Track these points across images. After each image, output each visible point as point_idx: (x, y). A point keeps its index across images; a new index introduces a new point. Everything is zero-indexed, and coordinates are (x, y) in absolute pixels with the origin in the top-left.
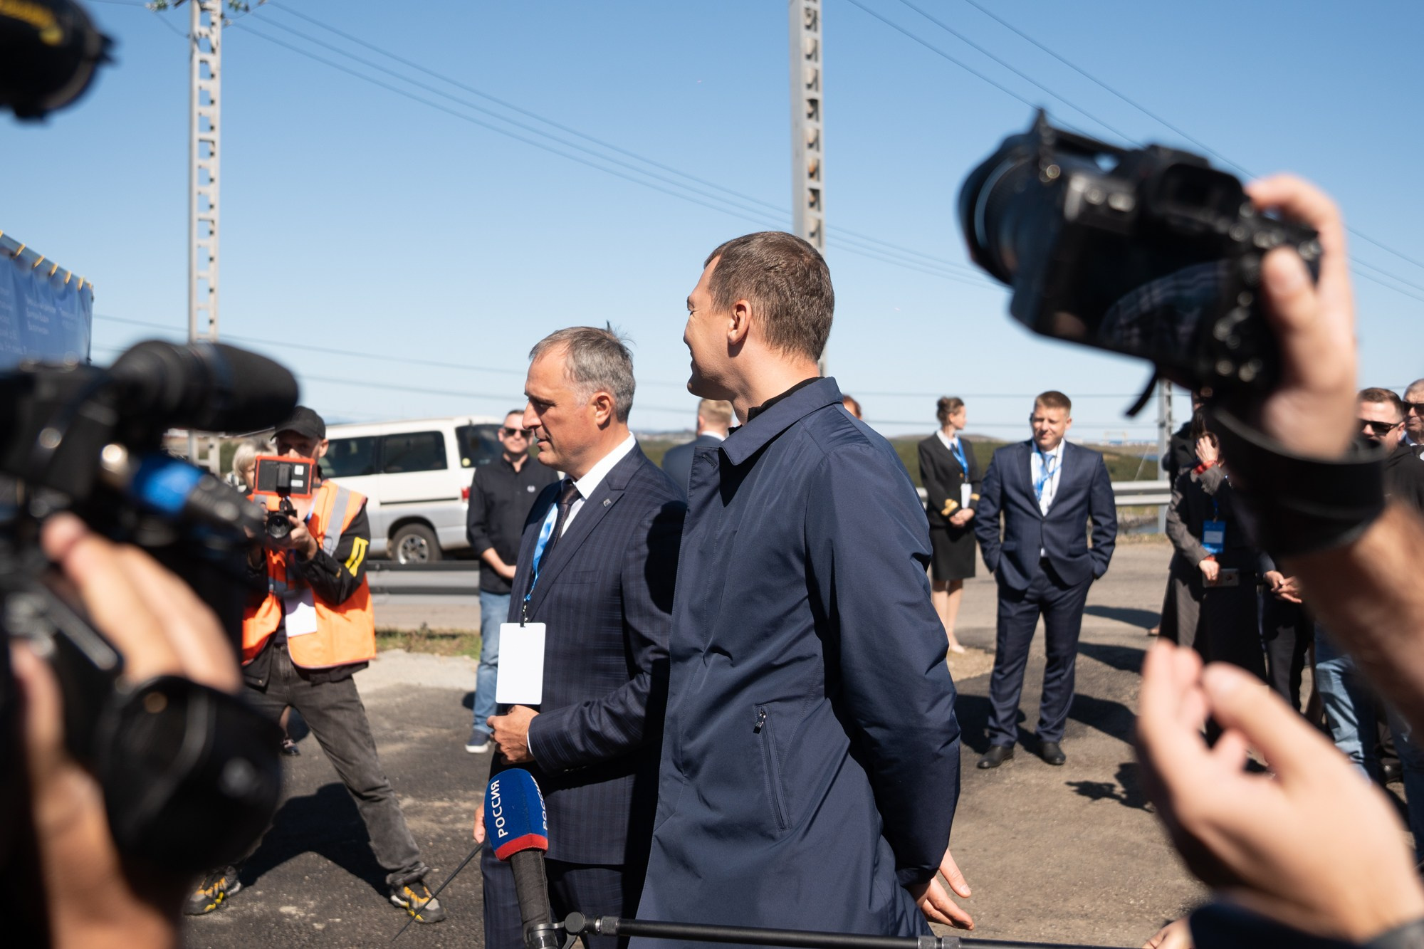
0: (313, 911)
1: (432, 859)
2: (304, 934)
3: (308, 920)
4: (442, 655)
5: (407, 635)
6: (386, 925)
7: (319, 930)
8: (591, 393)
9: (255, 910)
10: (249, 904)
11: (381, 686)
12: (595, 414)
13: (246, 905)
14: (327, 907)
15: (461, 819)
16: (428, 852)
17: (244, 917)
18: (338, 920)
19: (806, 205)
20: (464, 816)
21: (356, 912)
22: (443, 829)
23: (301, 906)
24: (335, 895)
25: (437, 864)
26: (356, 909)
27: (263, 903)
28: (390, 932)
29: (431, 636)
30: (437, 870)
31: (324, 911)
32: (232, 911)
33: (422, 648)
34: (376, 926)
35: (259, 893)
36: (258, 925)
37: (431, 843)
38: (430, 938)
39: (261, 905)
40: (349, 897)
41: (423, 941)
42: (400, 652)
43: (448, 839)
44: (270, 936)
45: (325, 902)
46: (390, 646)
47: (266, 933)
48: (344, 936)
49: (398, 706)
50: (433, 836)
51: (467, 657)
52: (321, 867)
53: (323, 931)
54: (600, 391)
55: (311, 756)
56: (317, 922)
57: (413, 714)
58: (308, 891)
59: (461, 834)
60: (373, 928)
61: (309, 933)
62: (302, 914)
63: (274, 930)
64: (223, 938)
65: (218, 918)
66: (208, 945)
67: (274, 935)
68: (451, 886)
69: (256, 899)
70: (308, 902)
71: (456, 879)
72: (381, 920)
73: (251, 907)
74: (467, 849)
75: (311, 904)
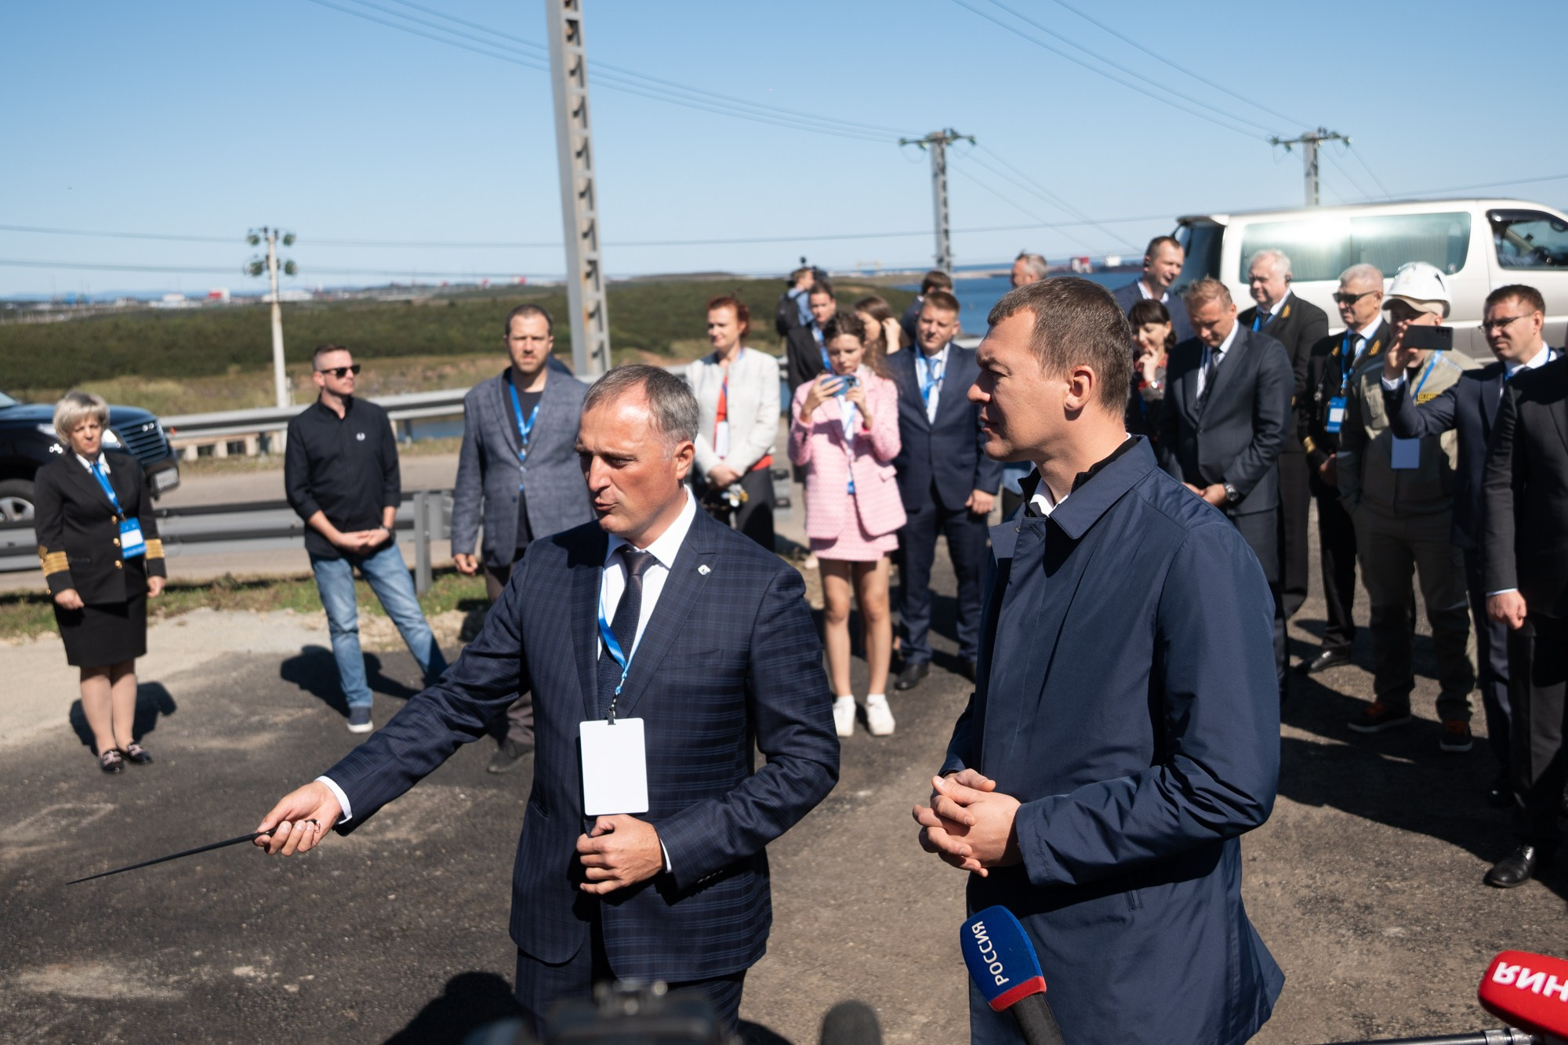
0: (274, 969)
1: (380, 882)
2: (279, 1002)
3: (274, 982)
4: (258, 610)
5: (207, 586)
6: (370, 976)
7: (293, 993)
9: (205, 978)
10: (193, 970)
11: (205, 657)
13: (190, 973)
14: (288, 962)
15: (388, 826)
16: (371, 874)
17: (196, 989)
18: (310, 977)
19: (564, 38)
20: (389, 822)
21: (327, 963)
22: (373, 842)
23: (258, 964)
24: (291, 945)
25: (389, 889)
26: (323, 959)
27: (209, 966)
28: (380, 986)
29: (236, 586)
30: (392, 897)
31: (289, 967)
32: (177, 982)
33: (231, 604)
34: (360, 980)
35: (197, 953)
36: (199, 992)
37: (369, 863)
38: (430, 986)
39: (207, 968)
40: (308, 945)
41: (424, 992)
42: (207, 610)
43: (386, 854)
44: (240, 1010)
45: (283, 956)
46: (191, 604)
47: (234, 1006)
48: (328, 997)
49: (236, 683)
50: (367, 852)
51: (290, 610)
52: (254, 910)
53: (299, 992)
55: (165, 761)
56: (287, 983)
57: (262, 693)
58: (255, 943)
59: (398, 846)
61: (285, 999)
62: (265, 976)
63: (241, 1002)
64: (185, 1020)
65: (164, 994)
66: (170, 1031)
67: (246, 1009)
68: (420, 916)
69: (198, 962)
70: (263, 958)
71: (422, 906)
72: (361, 970)
73: (197, 973)
74: (414, 865)
75: (266, 961)
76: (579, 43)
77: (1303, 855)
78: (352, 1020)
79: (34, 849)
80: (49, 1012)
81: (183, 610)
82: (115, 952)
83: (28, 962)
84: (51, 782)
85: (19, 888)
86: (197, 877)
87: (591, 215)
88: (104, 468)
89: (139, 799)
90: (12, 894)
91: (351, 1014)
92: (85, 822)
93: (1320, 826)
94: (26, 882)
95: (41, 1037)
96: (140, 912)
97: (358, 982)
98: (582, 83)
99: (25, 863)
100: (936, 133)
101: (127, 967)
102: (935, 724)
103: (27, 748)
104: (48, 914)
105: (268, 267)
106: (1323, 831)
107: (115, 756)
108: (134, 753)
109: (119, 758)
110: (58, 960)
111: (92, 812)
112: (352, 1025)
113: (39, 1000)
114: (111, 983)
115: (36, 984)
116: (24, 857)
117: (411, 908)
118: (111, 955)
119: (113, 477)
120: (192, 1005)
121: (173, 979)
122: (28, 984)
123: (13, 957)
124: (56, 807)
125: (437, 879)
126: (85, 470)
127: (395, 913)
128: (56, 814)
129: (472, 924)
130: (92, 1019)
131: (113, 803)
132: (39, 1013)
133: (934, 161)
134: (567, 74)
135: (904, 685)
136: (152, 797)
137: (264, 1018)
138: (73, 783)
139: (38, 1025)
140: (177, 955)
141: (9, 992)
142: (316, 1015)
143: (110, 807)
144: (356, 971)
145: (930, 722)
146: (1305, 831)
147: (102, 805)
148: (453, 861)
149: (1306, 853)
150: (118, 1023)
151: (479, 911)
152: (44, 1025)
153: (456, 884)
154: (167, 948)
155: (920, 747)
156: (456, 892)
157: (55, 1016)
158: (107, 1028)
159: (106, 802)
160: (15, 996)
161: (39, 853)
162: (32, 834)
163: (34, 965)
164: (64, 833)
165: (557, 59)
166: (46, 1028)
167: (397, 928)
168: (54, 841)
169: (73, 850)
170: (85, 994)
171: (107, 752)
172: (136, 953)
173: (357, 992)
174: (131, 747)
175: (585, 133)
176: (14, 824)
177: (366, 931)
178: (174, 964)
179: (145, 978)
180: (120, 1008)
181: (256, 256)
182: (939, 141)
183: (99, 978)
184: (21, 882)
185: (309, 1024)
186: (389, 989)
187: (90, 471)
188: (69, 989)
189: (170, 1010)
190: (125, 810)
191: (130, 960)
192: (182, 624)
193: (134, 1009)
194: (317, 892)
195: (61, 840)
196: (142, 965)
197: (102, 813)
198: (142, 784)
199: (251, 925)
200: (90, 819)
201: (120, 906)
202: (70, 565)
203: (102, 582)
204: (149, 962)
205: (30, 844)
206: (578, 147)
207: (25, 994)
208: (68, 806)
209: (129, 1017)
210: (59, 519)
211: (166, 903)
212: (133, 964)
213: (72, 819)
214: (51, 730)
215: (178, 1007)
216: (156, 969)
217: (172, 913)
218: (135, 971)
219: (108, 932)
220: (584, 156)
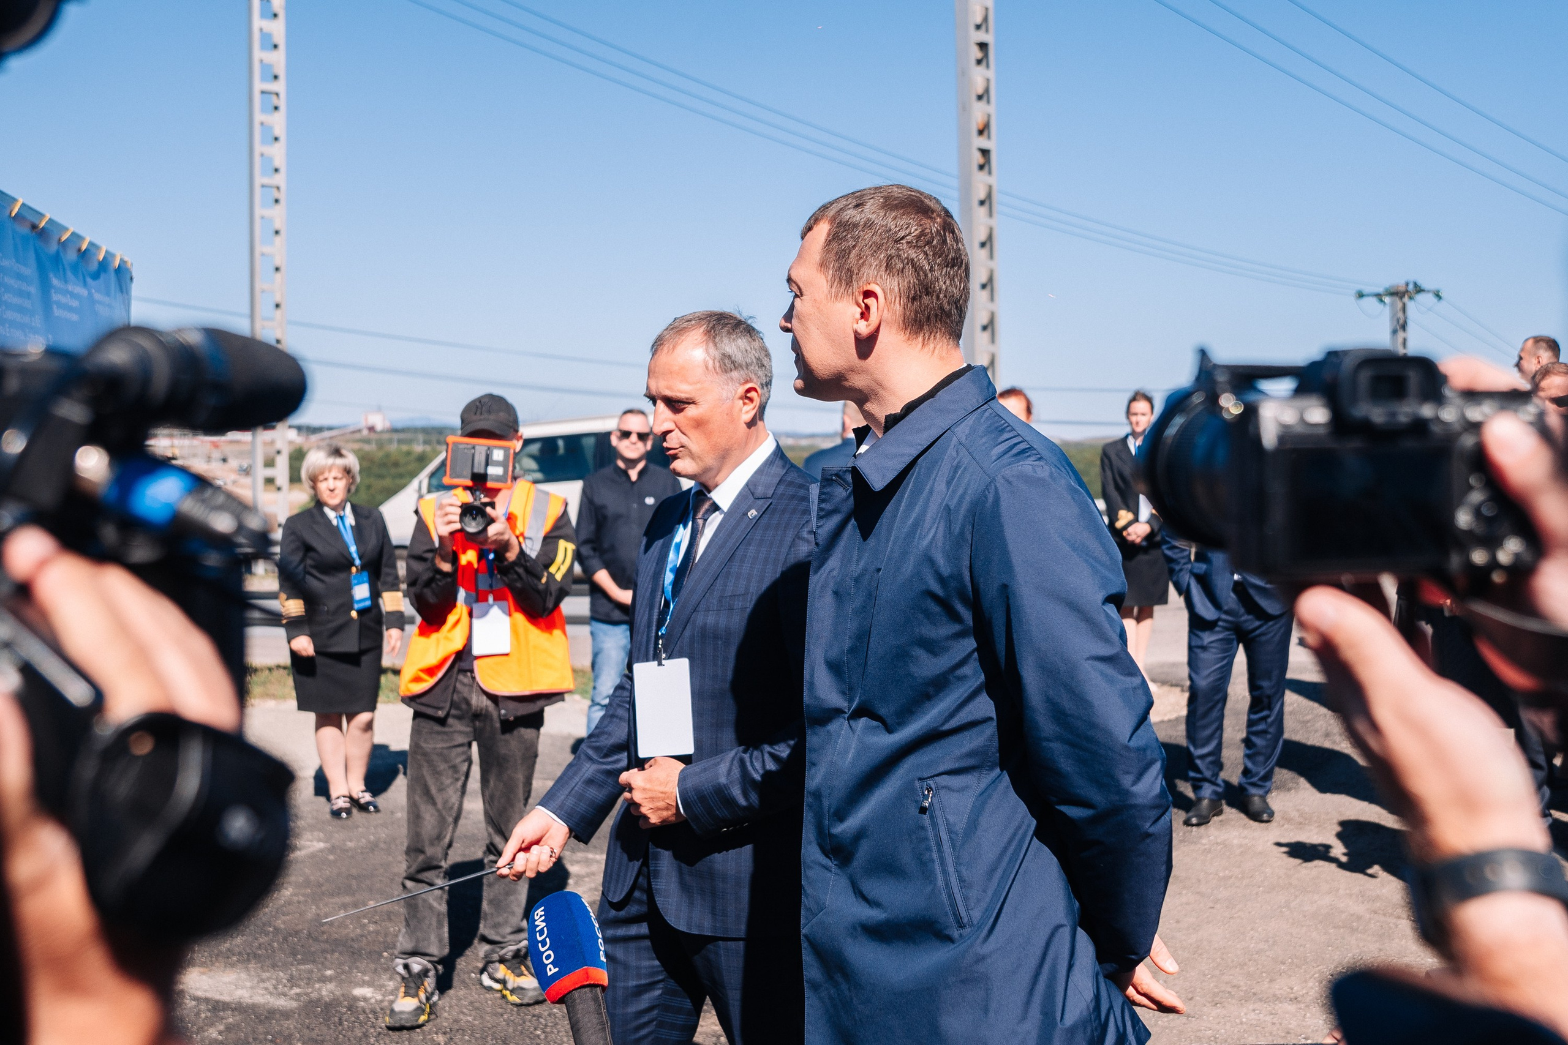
6: (476, 1009)
8: (738, 385)
9: (324, 993)
10: (317, 986)
12: (741, 410)
13: (313, 987)
17: (311, 1001)
19: (975, 167)
23: (378, 988)
27: (333, 985)
28: (481, 1017)
32: (297, 994)
34: (465, 1010)
35: (329, 973)
36: (326, 1010)
38: (528, 1024)
39: (331, 986)
41: (520, 1028)
44: (341, 1024)
47: (336, 1019)
54: (747, 382)
55: (392, 813)
60: (463, 1013)
62: (379, 997)
63: (345, 1017)
64: (286, 1027)
65: (281, 1003)
66: (267, 1035)
67: (346, 1023)
69: (325, 981)
73: (319, 990)
76: (990, 173)
82: (255, 964)
88: (350, 520)
89: (351, 841)
91: (440, 1039)
96: (297, 933)
98: (991, 214)
101: (259, 977)
107: (344, 802)
108: (362, 801)
109: (348, 805)
110: (202, 963)
114: (237, 988)
118: (251, 966)
119: (357, 530)
120: (299, 1015)
121: (297, 990)
126: (331, 524)
130: (203, 1015)
131: (326, 842)
134: (975, 204)
136: (364, 841)
140: (311, 972)
143: (321, 845)
144: (466, 1003)
147: (315, 843)
150: (224, 1021)
154: (304, 964)
158: (212, 1025)
159: (319, 840)
165: (966, 188)
170: (209, 995)
171: (338, 798)
172: (274, 966)
173: (456, 1021)
174: (361, 795)
178: (302, 979)
179: (271, 988)
180: (233, 1010)
182: (1397, 294)
183: (230, 983)
186: (488, 1022)
187: (336, 523)
189: (278, 1016)
190: (332, 850)
191: (265, 972)
193: (246, 1011)
196: (274, 977)
197: (311, 850)
198: (361, 830)
201: (282, 926)
202: (305, 610)
203: (336, 631)
204: (281, 974)
206: (983, 279)
209: (238, 1018)
211: (325, 929)
212: (265, 975)
215: (286, 1014)
216: (285, 981)
217: (325, 937)
218: (263, 981)
219: (260, 947)
220: (989, 288)
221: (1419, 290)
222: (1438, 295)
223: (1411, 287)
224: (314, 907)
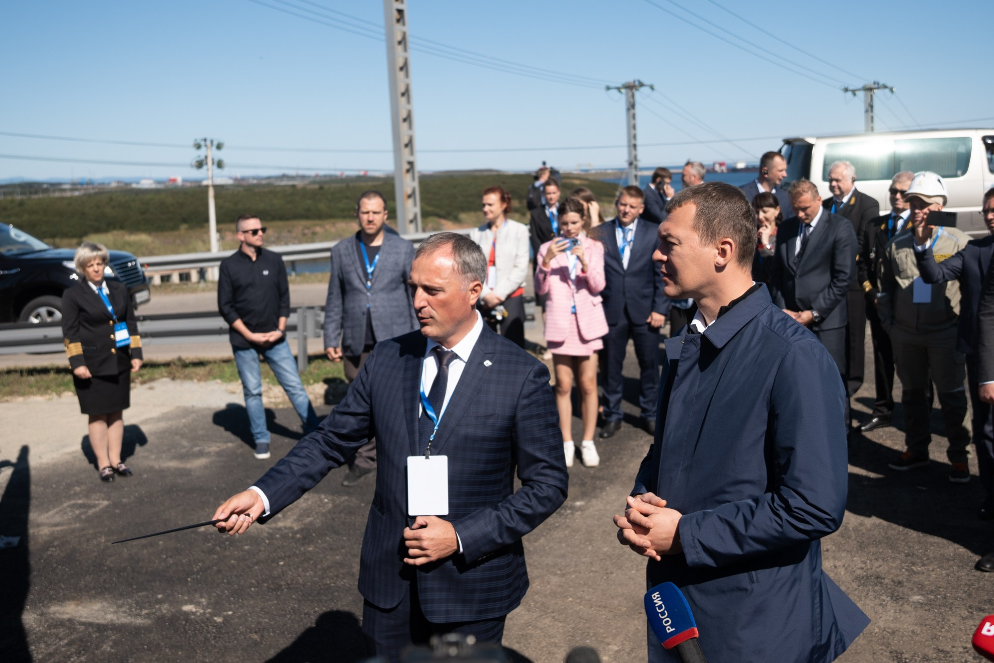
0: (208, 607)
1: (274, 554)
2: (210, 628)
3: (208, 615)
4: (199, 380)
5: (167, 365)
6: (267, 613)
7: (220, 622)
9: (164, 612)
10: (157, 607)
11: (165, 410)
13: (155, 608)
14: (216, 603)
16: (268, 549)
17: (159, 618)
18: (230, 613)
19: (394, 21)
21: (240, 604)
23: (198, 604)
24: (218, 592)
25: (280, 558)
26: (238, 601)
27: (167, 604)
28: (274, 619)
29: (185, 365)
30: (282, 563)
31: (217, 606)
32: (147, 614)
33: (182, 376)
34: (261, 615)
35: (160, 596)
36: (161, 620)
37: (267, 541)
38: (305, 620)
39: (166, 606)
40: (229, 592)
41: (301, 624)
42: (166, 380)
43: (278, 536)
44: (186, 632)
45: (213, 599)
46: (157, 376)
47: (182, 630)
48: (241, 625)
49: (185, 426)
50: (266, 535)
51: (219, 381)
52: (195, 570)
53: (223, 622)
55: (140, 475)
56: (216, 616)
57: (201, 432)
58: (195, 591)
59: (286, 531)
61: (214, 626)
62: (202, 611)
63: (187, 627)
64: (152, 638)
65: (139, 621)
66: (143, 645)
67: (190, 632)
68: (299, 576)
69: (160, 602)
70: (201, 600)
71: (300, 569)
72: (262, 609)
73: (160, 609)
74: (295, 543)
75: (203, 602)
76: (404, 24)
77: (859, 548)
78: (256, 640)
79: (58, 528)
80: (67, 631)
81: (152, 379)
82: (109, 594)
83: (55, 599)
84: (69, 486)
85: (49, 553)
86: (160, 548)
87: (410, 133)
88: (106, 291)
89: (124, 498)
90: (45, 556)
91: (255, 637)
92: (91, 512)
93: (870, 530)
94: (54, 549)
95: (63, 647)
96: (125, 569)
97: (260, 617)
98: (405, 50)
99: (53, 537)
100: (629, 83)
101: (116, 604)
102: (625, 460)
103: (55, 465)
104: (67, 569)
105: (207, 164)
106: (872, 533)
107: (109, 471)
108: (121, 469)
109: (112, 472)
110: (73, 598)
111: (94, 506)
112: (256, 644)
113: (61, 623)
114: (106, 614)
115: (60, 613)
116: (52, 533)
117: (293, 570)
118: (106, 596)
119: (111, 296)
120: (156, 629)
121: (144, 612)
122: (54, 613)
123: (45, 596)
124: (73, 502)
125: (310, 552)
126: (93, 292)
127: (284, 573)
128: (72, 506)
129: (332, 581)
130: (94, 636)
131: (107, 500)
132: (61, 631)
133: (627, 100)
134: (396, 43)
135: (606, 435)
136: (133, 497)
137: (201, 638)
138: (83, 487)
139: (61, 639)
140: (147, 597)
141: (43, 618)
142: (233, 637)
143: (106, 503)
144: (259, 610)
145: (621, 459)
146: (860, 533)
147: (101, 502)
148: (320, 541)
149: (861, 547)
150: (110, 639)
151: (336, 573)
152: (65, 639)
153: (322, 556)
154: (141, 592)
155: (615, 474)
156: (322, 561)
157: (71, 634)
158: (103, 642)
159: (103, 499)
160: (47, 621)
161: (62, 531)
162: (57, 519)
163: (59, 601)
164: (77, 518)
165: (390, 35)
166: (66, 641)
167: (284, 583)
168: (71, 524)
169: (83, 529)
170: (90, 620)
171: (105, 468)
172: (121, 595)
173: (259, 623)
174: (119, 466)
175: (407, 81)
176: (47, 512)
177: (265, 585)
178: (145, 603)
179: (128, 611)
180: (112, 629)
181: (199, 156)
182: (631, 88)
183: (99, 610)
184: (51, 549)
185: (229, 642)
186: (279, 621)
187: (97, 292)
188: (80, 617)
189: (143, 631)
190: (115, 505)
191: (118, 600)
192: (151, 388)
193: (120, 630)
194: (235, 559)
195: (75, 523)
196: (126, 603)
197: (101, 507)
198: (126, 489)
199: (193, 579)
200: (94, 510)
201: (112, 565)
202: (84, 351)
203: (103, 362)
204: (130, 601)
205: (56, 525)
206: (403, 89)
207: (52, 619)
208: (80, 502)
209: (118, 635)
210: (77, 322)
211: (140, 564)
212: (120, 602)
213: (83, 510)
214: (69, 454)
215: (148, 629)
216: (134, 605)
217: (144, 570)
218: (121, 606)
219: (105, 581)
220: (406, 95)
221: (641, 85)
222: (652, 88)
223: (637, 83)
224: (125, 549)
